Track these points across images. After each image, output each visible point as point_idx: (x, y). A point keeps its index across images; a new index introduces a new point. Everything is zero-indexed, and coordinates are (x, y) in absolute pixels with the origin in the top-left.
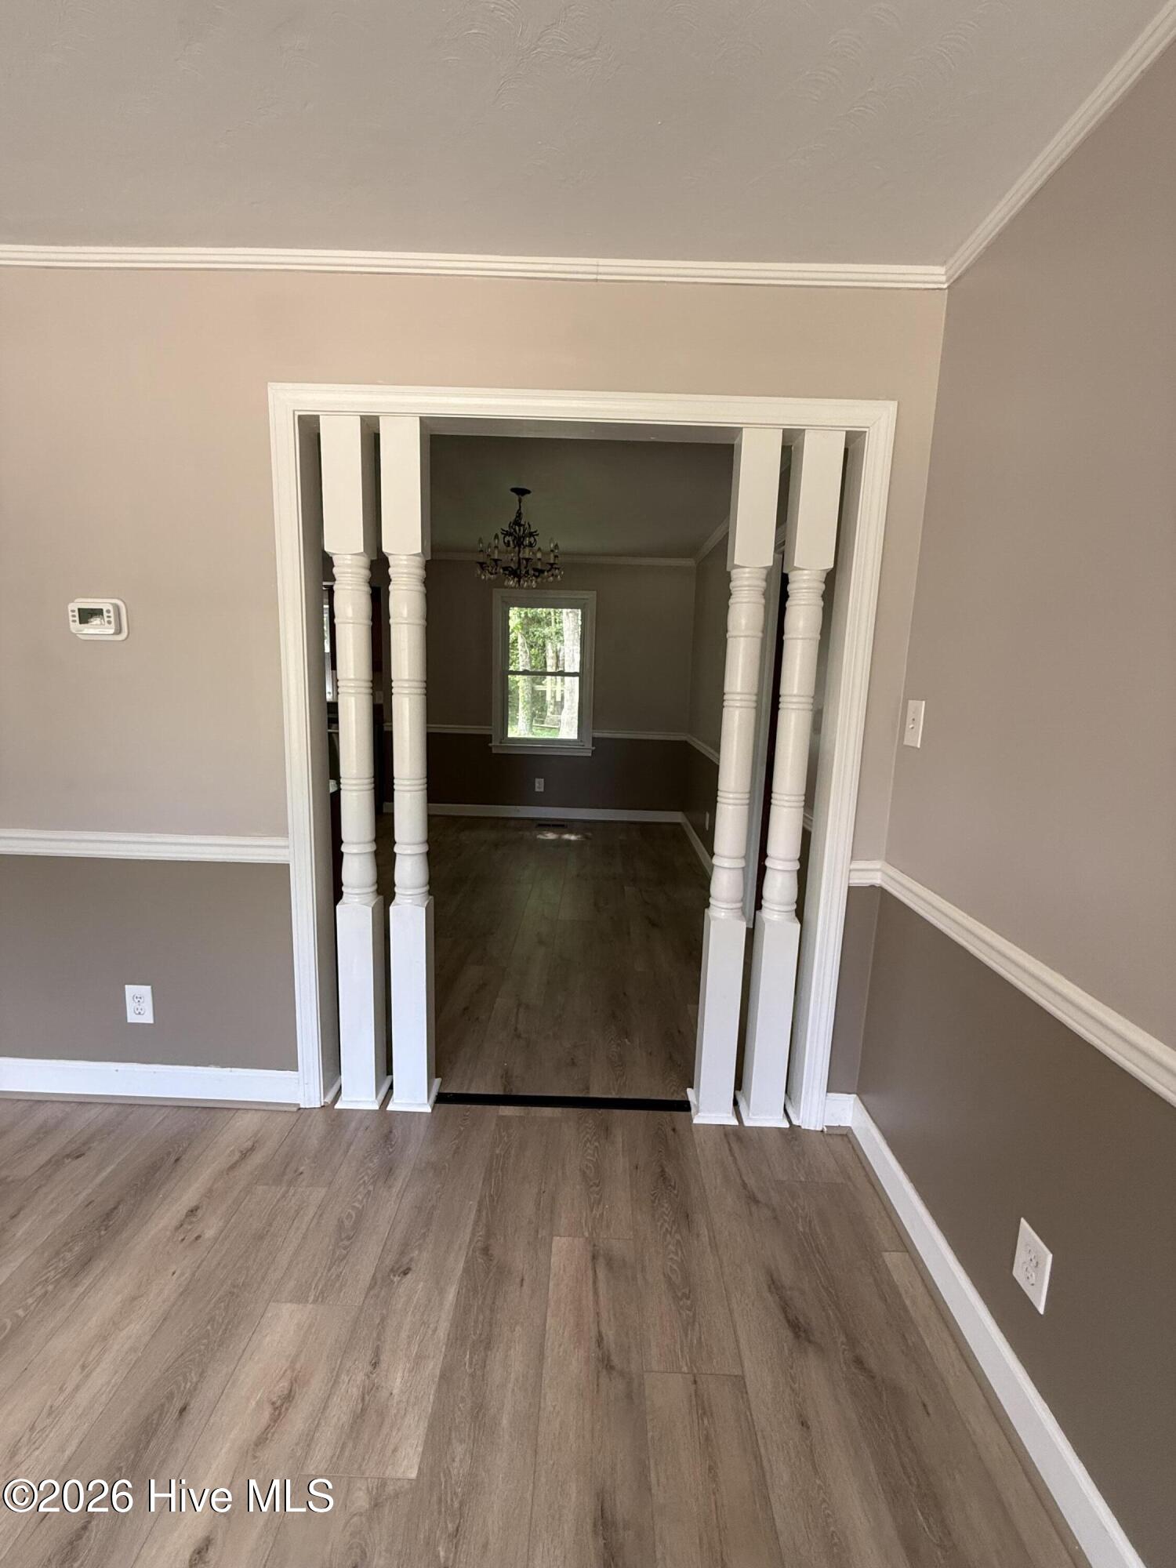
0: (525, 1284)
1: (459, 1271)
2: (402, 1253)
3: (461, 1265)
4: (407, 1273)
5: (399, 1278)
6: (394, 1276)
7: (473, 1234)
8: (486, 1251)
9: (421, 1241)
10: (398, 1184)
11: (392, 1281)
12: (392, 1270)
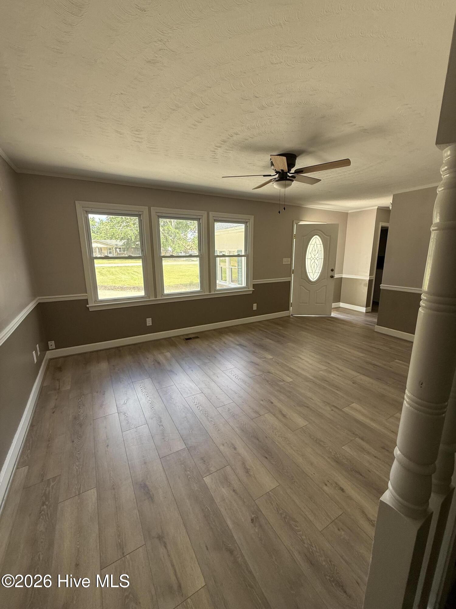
0: (205, 548)
1: (234, 535)
2: (261, 526)
3: (236, 537)
4: (251, 520)
5: (252, 517)
6: (255, 517)
7: (243, 556)
8: (231, 552)
9: (260, 536)
10: (298, 558)
11: (253, 514)
12: (258, 518)
